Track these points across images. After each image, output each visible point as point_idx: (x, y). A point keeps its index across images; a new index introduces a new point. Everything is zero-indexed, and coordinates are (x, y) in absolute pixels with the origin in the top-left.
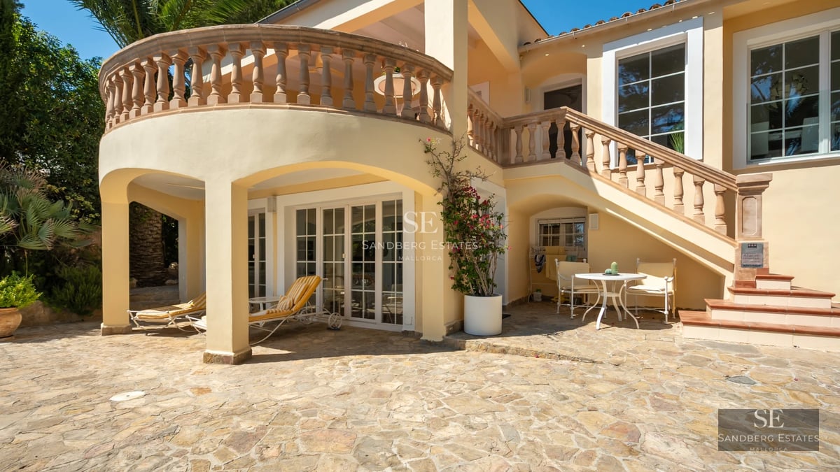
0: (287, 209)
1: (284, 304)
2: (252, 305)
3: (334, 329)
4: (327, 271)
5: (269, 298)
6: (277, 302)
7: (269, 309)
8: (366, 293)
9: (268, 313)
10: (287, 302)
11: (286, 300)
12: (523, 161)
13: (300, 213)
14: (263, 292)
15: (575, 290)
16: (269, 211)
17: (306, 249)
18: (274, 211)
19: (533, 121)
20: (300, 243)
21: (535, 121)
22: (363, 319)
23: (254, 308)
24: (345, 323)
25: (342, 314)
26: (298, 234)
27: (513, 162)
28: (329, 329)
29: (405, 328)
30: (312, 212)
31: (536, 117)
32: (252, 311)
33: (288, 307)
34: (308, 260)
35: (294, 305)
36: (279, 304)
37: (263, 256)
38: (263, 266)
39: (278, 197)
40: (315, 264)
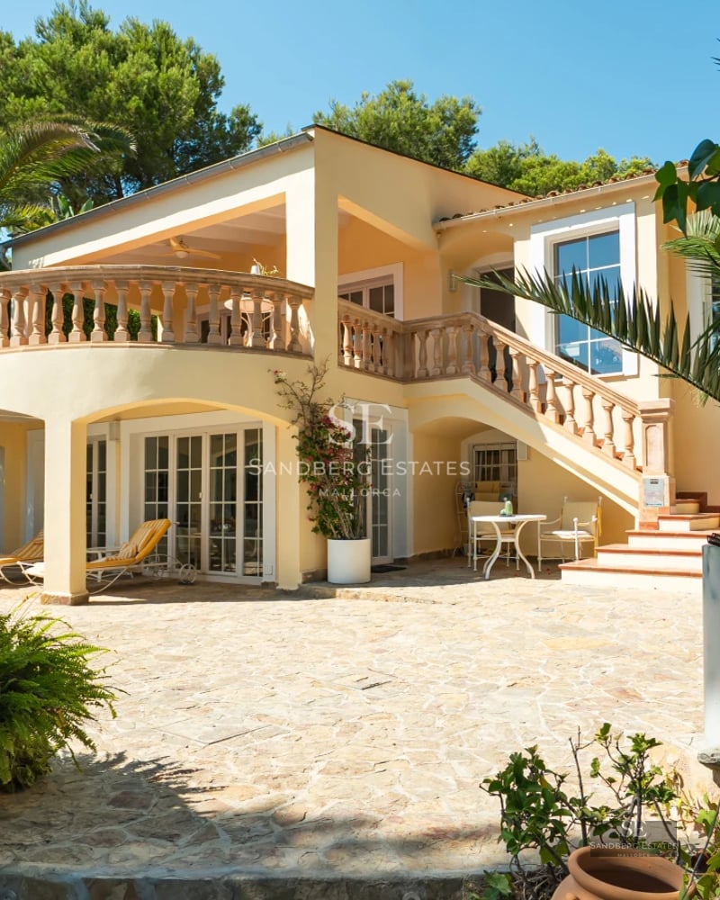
0: (133, 437)
1: (125, 552)
2: (88, 555)
3: (186, 583)
4: (182, 514)
5: (109, 547)
6: (118, 552)
7: (109, 556)
8: (226, 540)
9: (108, 560)
10: (130, 549)
11: (128, 548)
12: (427, 375)
13: (150, 442)
14: (102, 542)
15: (478, 536)
16: (111, 439)
17: (156, 487)
18: (118, 440)
19: (437, 326)
20: (149, 478)
21: (440, 326)
22: (223, 573)
23: (90, 558)
24: (201, 578)
25: (199, 568)
26: (147, 468)
27: (416, 376)
28: (181, 583)
29: (265, 579)
30: (165, 440)
31: (438, 322)
32: (89, 560)
33: (130, 555)
34: (159, 500)
35: (137, 553)
36: (120, 554)
37: (102, 496)
38: (102, 509)
39: (122, 422)
40: (167, 505)
